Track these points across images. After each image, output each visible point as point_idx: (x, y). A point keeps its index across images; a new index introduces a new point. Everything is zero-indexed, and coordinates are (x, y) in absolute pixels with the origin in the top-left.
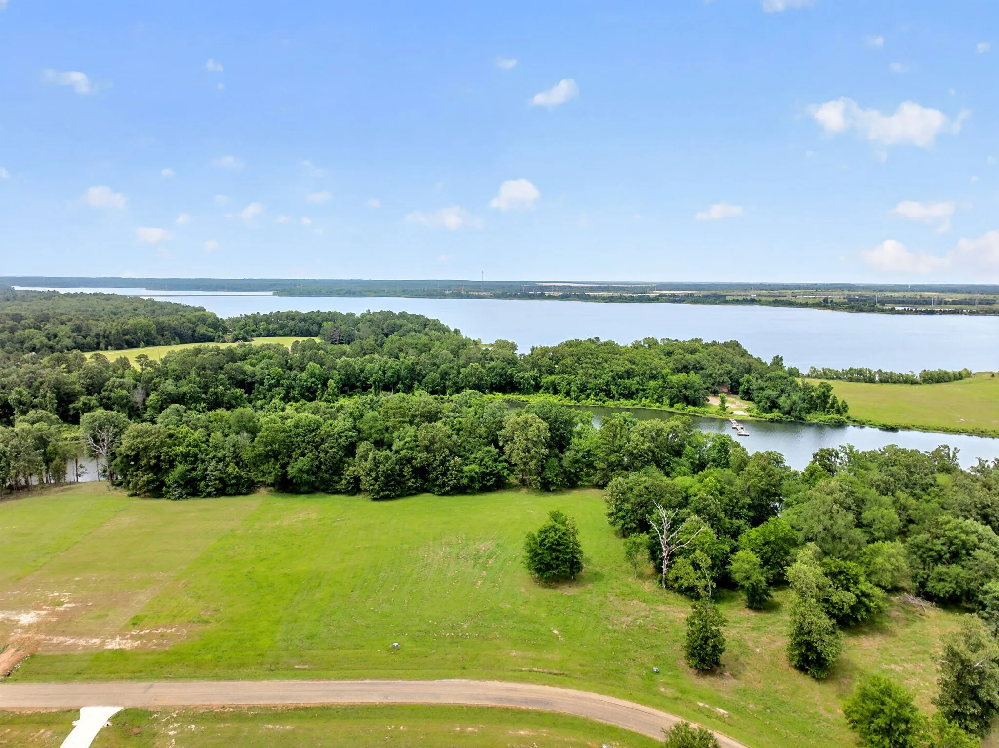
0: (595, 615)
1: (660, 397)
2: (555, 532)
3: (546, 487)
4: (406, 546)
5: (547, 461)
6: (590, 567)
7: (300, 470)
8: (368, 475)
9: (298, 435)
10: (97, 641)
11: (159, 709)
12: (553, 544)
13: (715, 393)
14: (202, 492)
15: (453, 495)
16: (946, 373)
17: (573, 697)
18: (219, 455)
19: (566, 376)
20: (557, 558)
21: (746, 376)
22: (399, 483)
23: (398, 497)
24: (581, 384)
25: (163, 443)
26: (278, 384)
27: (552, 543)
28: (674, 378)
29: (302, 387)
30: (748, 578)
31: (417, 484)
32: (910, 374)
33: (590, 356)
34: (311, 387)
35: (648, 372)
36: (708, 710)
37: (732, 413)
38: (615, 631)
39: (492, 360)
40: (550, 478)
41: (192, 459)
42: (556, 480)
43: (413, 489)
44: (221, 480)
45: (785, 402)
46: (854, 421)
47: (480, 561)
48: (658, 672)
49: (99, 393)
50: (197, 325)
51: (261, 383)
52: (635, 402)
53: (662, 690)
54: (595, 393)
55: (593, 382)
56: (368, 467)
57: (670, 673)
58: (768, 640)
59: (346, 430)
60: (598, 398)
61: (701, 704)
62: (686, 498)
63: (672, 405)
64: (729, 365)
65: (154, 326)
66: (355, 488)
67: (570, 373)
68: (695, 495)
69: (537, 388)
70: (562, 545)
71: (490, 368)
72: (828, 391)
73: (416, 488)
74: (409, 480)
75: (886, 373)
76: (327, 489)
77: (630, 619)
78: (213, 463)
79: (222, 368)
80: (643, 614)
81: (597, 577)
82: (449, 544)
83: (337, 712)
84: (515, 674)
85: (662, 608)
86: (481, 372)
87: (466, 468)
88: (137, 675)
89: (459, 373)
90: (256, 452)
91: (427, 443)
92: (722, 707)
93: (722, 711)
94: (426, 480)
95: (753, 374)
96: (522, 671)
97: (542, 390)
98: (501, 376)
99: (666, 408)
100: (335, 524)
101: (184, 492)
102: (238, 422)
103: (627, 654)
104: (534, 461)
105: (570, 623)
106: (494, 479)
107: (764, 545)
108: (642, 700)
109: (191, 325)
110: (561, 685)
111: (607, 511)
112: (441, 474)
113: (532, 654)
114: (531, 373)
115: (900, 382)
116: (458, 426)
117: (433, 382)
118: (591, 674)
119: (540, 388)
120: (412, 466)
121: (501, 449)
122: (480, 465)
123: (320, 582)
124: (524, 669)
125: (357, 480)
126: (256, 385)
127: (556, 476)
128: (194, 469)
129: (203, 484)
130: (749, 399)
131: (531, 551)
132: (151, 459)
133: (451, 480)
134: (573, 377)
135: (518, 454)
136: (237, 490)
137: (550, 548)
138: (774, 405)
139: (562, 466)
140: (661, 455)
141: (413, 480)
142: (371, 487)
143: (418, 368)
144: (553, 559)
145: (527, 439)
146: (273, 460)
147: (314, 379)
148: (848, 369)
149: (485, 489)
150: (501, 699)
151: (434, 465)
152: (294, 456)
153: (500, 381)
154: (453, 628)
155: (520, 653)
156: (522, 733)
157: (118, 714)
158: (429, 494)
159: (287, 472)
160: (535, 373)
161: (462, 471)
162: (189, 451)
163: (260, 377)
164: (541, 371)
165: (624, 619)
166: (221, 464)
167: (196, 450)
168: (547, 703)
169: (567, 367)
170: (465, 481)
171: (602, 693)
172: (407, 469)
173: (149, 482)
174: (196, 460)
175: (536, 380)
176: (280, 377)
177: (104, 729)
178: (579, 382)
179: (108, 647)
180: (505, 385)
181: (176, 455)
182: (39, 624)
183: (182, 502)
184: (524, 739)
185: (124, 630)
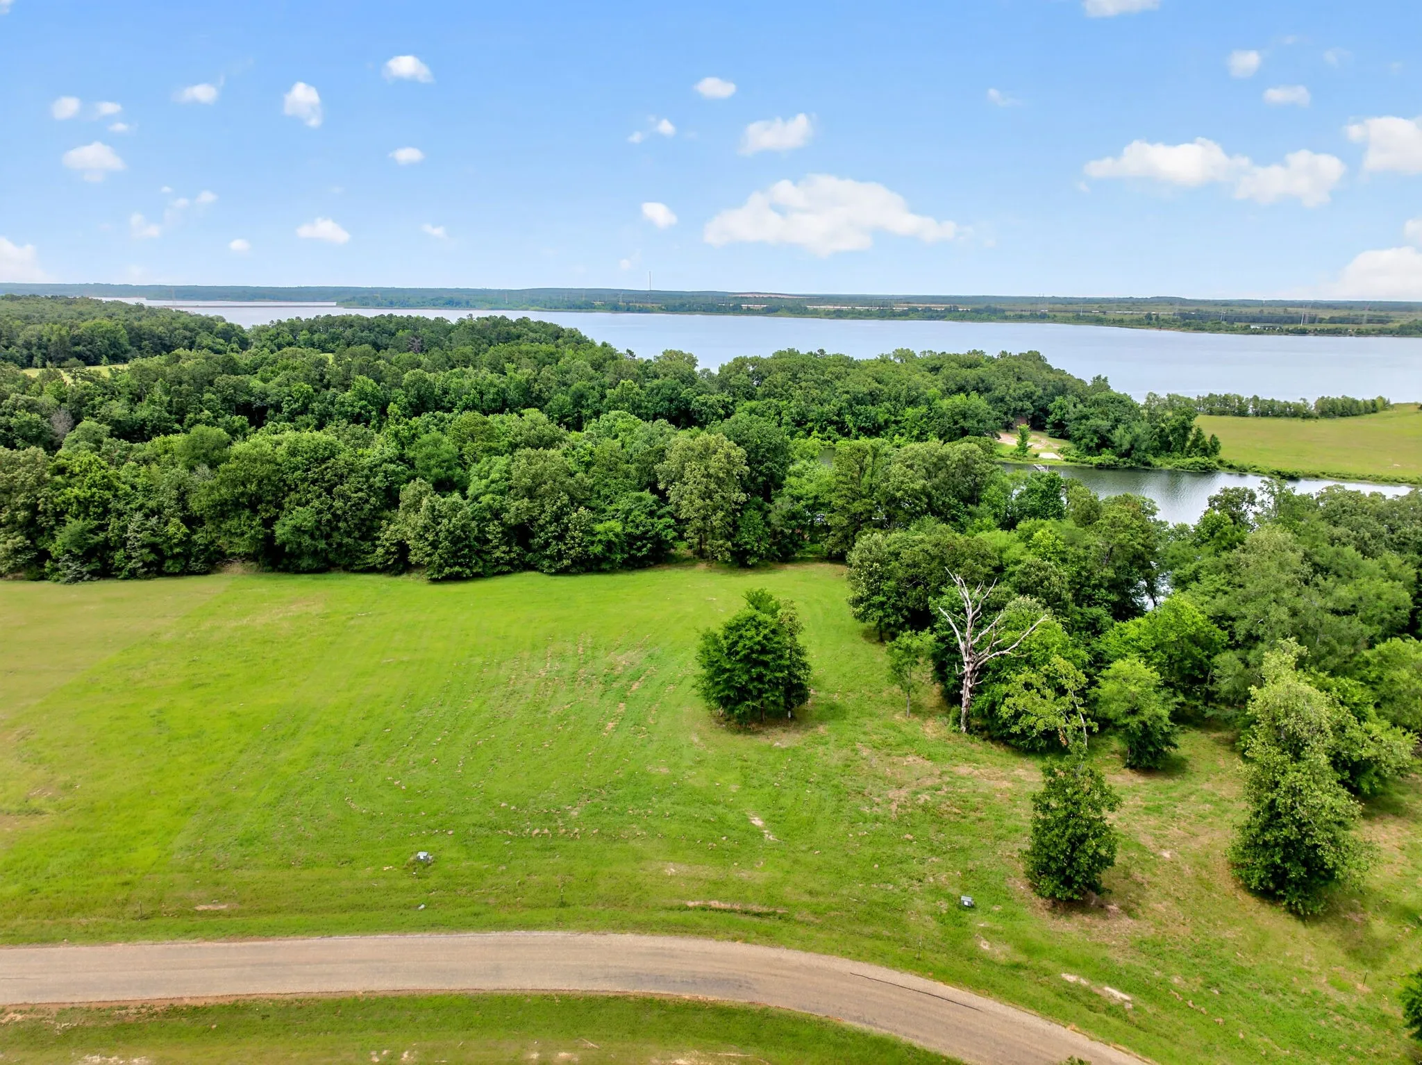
0: (837, 787)
1: (923, 432)
2: (756, 628)
3: (741, 560)
4: (479, 660)
5: (742, 514)
6: (822, 694)
7: (298, 530)
8: (421, 537)
9: (296, 468)
12: (753, 651)
13: (1008, 427)
14: (120, 569)
15: (578, 573)
16: (1355, 402)
17: (797, 969)
18: (152, 504)
19: (775, 401)
20: (760, 678)
21: (1059, 399)
22: (478, 553)
23: (477, 576)
24: (798, 414)
25: (41, 482)
26: (305, 410)
27: (751, 648)
28: (946, 404)
30: (1133, 712)
31: (513, 555)
32: (1302, 402)
33: (813, 371)
34: (360, 414)
35: (904, 393)
36: (1088, 992)
37: (1037, 456)
38: (877, 819)
39: (657, 377)
40: (746, 543)
41: (100, 510)
42: (759, 547)
43: (505, 564)
44: (154, 547)
45: (1122, 437)
46: (1231, 467)
47: (615, 685)
48: (972, 907)
50: (198, 334)
51: (278, 408)
52: (882, 441)
53: (985, 946)
54: (821, 427)
55: (816, 410)
56: (421, 523)
57: (997, 909)
58: (1182, 833)
59: (385, 461)
60: (825, 435)
61: (1071, 978)
62: (999, 569)
64: (1030, 383)
65: (124, 332)
66: (399, 562)
67: (782, 395)
68: (1018, 562)
70: (769, 652)
71: (652, 390)
72: (1190, 419)
73: (510, 563)
74: (497, 547)
75: (1264, 401)
76: (351, 564)
77: (903, 793)
78: (138, 516)
79: (211, 383)
80: (929, 783)
81: (834, 712)
82: (561, 656)
83: (264, 1017)
84: (674, 916)
85: (964, 769)
86: (638, 394)
87: (599, 527)
89: (603, 396)
90: (216, 496)
91: (527, 481)
92: (1115, 984)
93: (1118, 995)
94: (528, 548)
95: (1070, 397)
96: (688, 909)
98: (671, 401)
100: (352, 622)
101: (84, 570)
102: (194, 448)
103: (905, 866)
104: (720, 514)
105: (787, 801)
106: (649, 545)
107: (1154, 649)
108: (944, 972)
110: (769, 938)
111: (851, 595)
112: (555, 538)
113: (709, 871)
114: (719, 397)
115: (1287, 415)
116: (587, 458)
117: (560, 410)
118: (832, 913)
120: (502, 524)
121: (663, 497)
122: (625, 521)
123: (299, 727)
124: (691, 904)
125: (403, 548)
126: (270, 412)
127: (759, 540)
128: (102, 528)
129: (119, 555)
130: (1065, 436)
131: (711, 664)
132: (17, 509)
133: (573, 548)
134: (785, 402)
135: (691, 502)
136: (185, 566)
137: (747, 658)
138: (1104, 442)
139: (768, 524)
140: (944, 503)
141: (504, 548)
142: (427, 559)
143: (536, 387)
144: (752, 680)
145: (709, 476)
146: (247, 512)
147: (364, 403)
148: (1207, 396)
149: (634, 564)
151: (541, 522)
152: (286, 505)
153: (669, 410)
154: (548, 817)
155: (684, 868)
156: (681, 1061)
158: (533, 573)
159: (273, 532)
160: (725, 397)
161: (592, 533)
162: (93, 496)
163: (275, 398)
164: (734, 395)
165: (892, 794)
166: (154, 520)
168: (739, 984)
169: (776, 387)
170: (598, 549)
171: (858, 957)
172: (493, 528)
173: (16, 551)
174: (107, 511)
175: (727, 408)
176: (309, 398)
178: (794, 410)
180: (678, 416)
181: (67, 503)
183: (81, 586)
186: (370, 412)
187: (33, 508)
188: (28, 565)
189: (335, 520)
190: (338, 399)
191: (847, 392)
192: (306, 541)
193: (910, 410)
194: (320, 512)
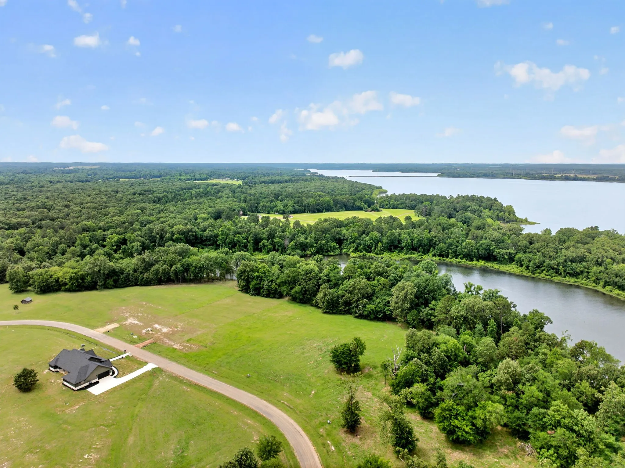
1: (597, 279)
4: (306, 338)
5: (409, 311)
9: (301, 275)
10: (173, 343)
11: (165, 371)
14: (262, 294)
15: (360, 319)
17: (283, 418)
18: (271, 279)
19: (531, 255)
22: (335, 307)
23: (333, 313)
25: (251, 270)
26: (354, 242)
31: (346, 309)
34: (370, 245)
35: (595, 259)
36: (328, 446)
41: (260, 279)
43: (343, 311)
47: (326, 353)
48: (329, 423)
49: (272, 239)
50: (357, 201)
51: (347, 240)
52: (576, 280)
53: (321, 430)
54: (548, 270)
55: (547, 262)
57: (334, 426)
60: (549, 273)
61: (329, 442)
63: (604, 287)
67: (535, 253)
69: (511, 259)
71: (481, 244)
74: (342, 306)
76: (308, 303)
78: (267, 282)
82: (324, 342)
83: (206, 391)
84: (276, 402)
86: (472, 246)
87: (368, 306)
88: (167, 357)
89: (460, 245)
92: (336, 447)
93: (333, 448)
94: (349, 308)
96: (280, 402)
97: (514, 263)
100: (293, 320)
101: (255, 293)
104: (401, 310)
106: (382, 315)
108: (307, 430)
109: (353, 201)
110: (286, 412)
113: (292, 397)
114: (509, 250)
117: (441, 249)
118: (303, 413)
119: (514, 261)
120: (343, 300)
122: (377, 306)
123: (257, 344)
124: (282, 401)
125: (318, 302)
126: (345, 241)
128: (260, 283)
133: (360, 311)
134: (535, 257)
136: (274, 296)
139: (419, 315)
142: (322, 306)
143: (435, 239)
147: (372, 241)
149: (377, 319)
150: (258, 408)
151: (353, 301)
152: (296, 285)
153: (484, 253)
154: (276, 376)
155: (288, 395)
156: (249, 421)
157: (154, 368)
158: (350, 315)
159: (291, 292)
160: (512, 251)
161: (365, 308)
162: (260, 275)
163: (347, 237)
166: (270, 283)
167: (263, 275)
169: (535, 249)
171: (296, 421)
173: (244, 286)
175: (511, 255)
176: (357, 238)
177: (148, 371)
178: (537, 261)
179: (174, 346)
180: (489, 257)
181: (255, 276)
182: (166, 333)
183: (253, 297)
184: (247, 424)
185: (183, 342)
186: (373, 244)
187: (248, 276)
188: (245, 289)
189: (306, 291)
190: (365, 239)
191: (565, 256)
192: (298, 295)
193: (595, 268)
194: (302, 288)
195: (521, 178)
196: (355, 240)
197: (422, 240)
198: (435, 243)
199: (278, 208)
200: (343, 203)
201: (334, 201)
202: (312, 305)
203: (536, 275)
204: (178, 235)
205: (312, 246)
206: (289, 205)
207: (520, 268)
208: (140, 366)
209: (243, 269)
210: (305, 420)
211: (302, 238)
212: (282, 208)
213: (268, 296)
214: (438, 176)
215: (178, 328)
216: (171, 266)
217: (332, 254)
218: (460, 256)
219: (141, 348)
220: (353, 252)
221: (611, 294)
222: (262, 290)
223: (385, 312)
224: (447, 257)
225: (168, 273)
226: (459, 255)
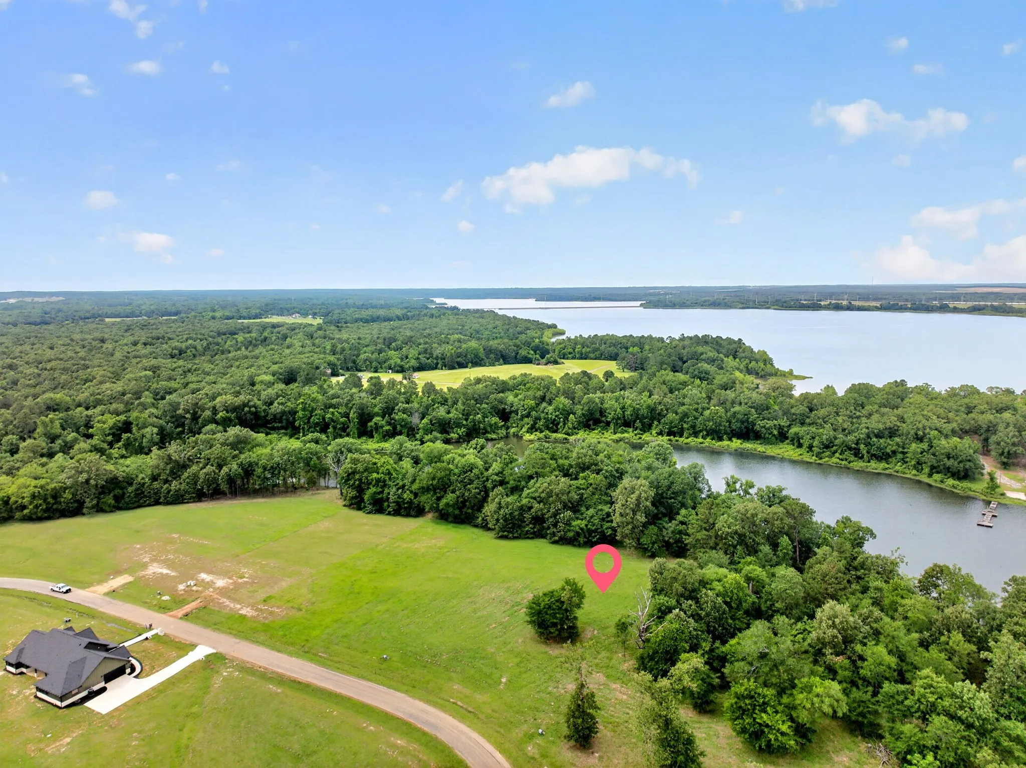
0: (550, 676)
1: (919, 463)
3: (642, 552)
4: (475, 583)
5: (645, 528)
8: (493, 516)
9: (455, 475)
10: (239, 606)
11: (231, 658)
14: (385, 510)
15: (563, 545)
17: (460, 731)
18: (402, 483)
19: (814, 429)
22: (518, 527)
23: (515, 538)
24: (827, 440)
25: (366, 470)
26: (528, 416)
28: (942, 443)
29: (547, 419)
31: (536, 530)
34: (555, 420)
35: (912, 432)
40: (646, 544)
41: (383, 484)
42: (652, 548)
43: (531, 533)
44: (397, 503)
48: (542, 734)
49: (390, 414)
51: (516, 412)
52: (887, 466)
53: (530, 748)
54: (842, 450)
55: (841, 438)
60: (844, 457)
63: (930, 475)
65: (482, 349)
66: (485, 527)
67: (820, 425)
69: (782, 436)
73: (534, 533)
74: (528, 525)
76: (471, 522)
78: (394, 489)
84: (441, 702)
85: (616, 686)
86: (720, 417)
87: (574, 523)
88: (230, 632)
89: (701, 416)
91: (544, 495)
94: (542, 528)
96: (449, 701)
97: (788, 441)
98: (742, 422)
99: (924, 478)
100: (447, 553)
101: (374, 509)
105: (524, 676)
106: (598, 535)
109: (515, 348)
110: (462, 719)
112: (552, 525)
113: (468, 691)
114: (777, 422)
117: (671, 423)
118: (492, 719)
119: (787, 438)
120: (531, 514)
122: (588, 522)
123: (391, 598)
124: (451, 700)
125: (487, 519)
126: (513, 415)
127: (653, 543)
128: (382, 492)
132: (356, 480)
133: (560, 531)
136: (408, 513)
139: (661, 535)
140: (754, 541)
141: (531, 526)
142: (494, 527)
143: (660, 408)
146: (432, 493)
147: (558, 413)
149: (588, 544)
150: (411, 715)
151: (547, 516)
152: (447, 492)
153: (740, 428)
154: (435, 656)
155: (461, 688)
156: (399, 742)
157: (210, 655)
158: (543, 540)
160: (784, 422)
161: (570, 526)
162: (381, 478)
163: (517, 407)
166: (400, 491)
167: (387, 477)
169: (819, 418)
170: (571, 534)
171: (483, 735)
172: (527, 516)
173: (352, 498)
174: (385, 485)
175: (783, 429)
176: (532, 409)
177: (199, 661)
178: (824, 437)
179: (241, 612)
180: (748, 432)
181: (372, 480)
182: (223, 588)
183: (370, 516)
184: (394, 746)
185: (257, 603)
186: (560, 418)
187: (360, 480)
188: (356, 503)
189: (465, 501)
190: (546, 411)
191: (868, 428)
192: (451, 510)
193: (914, 445)
194: (458, 497)
195: (768, 308)
196: (529, 413)
197: (639, 409)
198: (659, 414)
199: (392, 362)
200: (501, 351)
201: (484, 350)
202: (476, 526)
203: (824, 460)
204: (224, 412)
205: (459, 425)
206: (410, 356)
207: (798, 450)
208: (182, 653)
209: (351, 468)
210: (498, 732)
211: (441, 412)
212: (399, 361)
213: (397, 513)
214: (641, 305)
215: (244, 577)
216: (220, 467)
217: (494, 436)
218: (701, 434)
219: (181, 618)
220: (528, 432)
221: (943, 486)
222: (386, 504)
223: (603, 532)
224: (681, 436)
225: (215, 480)
226: (701, 431)
